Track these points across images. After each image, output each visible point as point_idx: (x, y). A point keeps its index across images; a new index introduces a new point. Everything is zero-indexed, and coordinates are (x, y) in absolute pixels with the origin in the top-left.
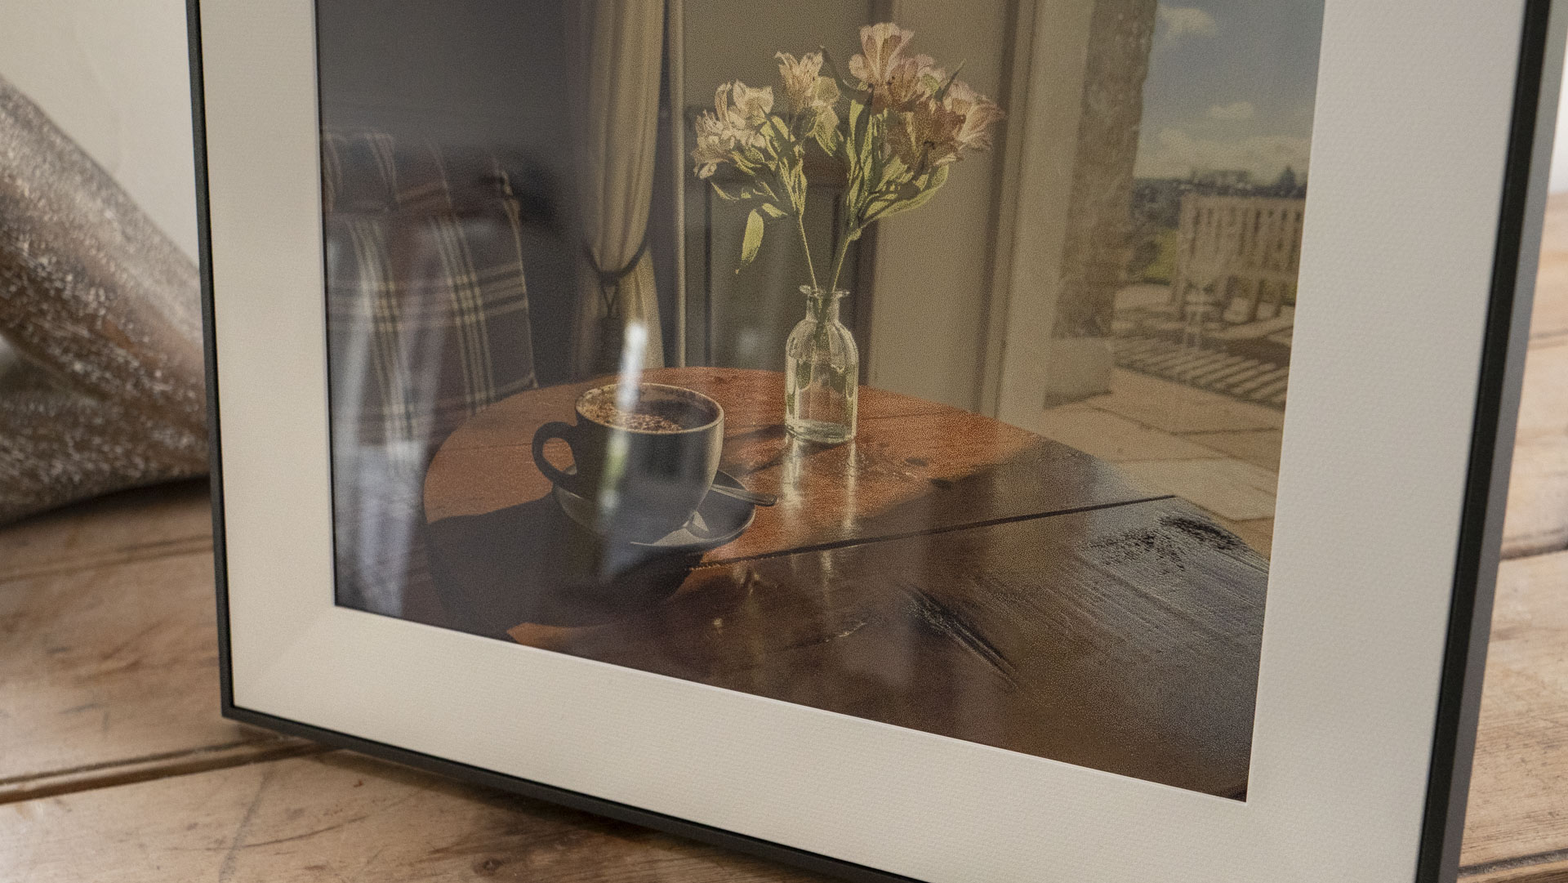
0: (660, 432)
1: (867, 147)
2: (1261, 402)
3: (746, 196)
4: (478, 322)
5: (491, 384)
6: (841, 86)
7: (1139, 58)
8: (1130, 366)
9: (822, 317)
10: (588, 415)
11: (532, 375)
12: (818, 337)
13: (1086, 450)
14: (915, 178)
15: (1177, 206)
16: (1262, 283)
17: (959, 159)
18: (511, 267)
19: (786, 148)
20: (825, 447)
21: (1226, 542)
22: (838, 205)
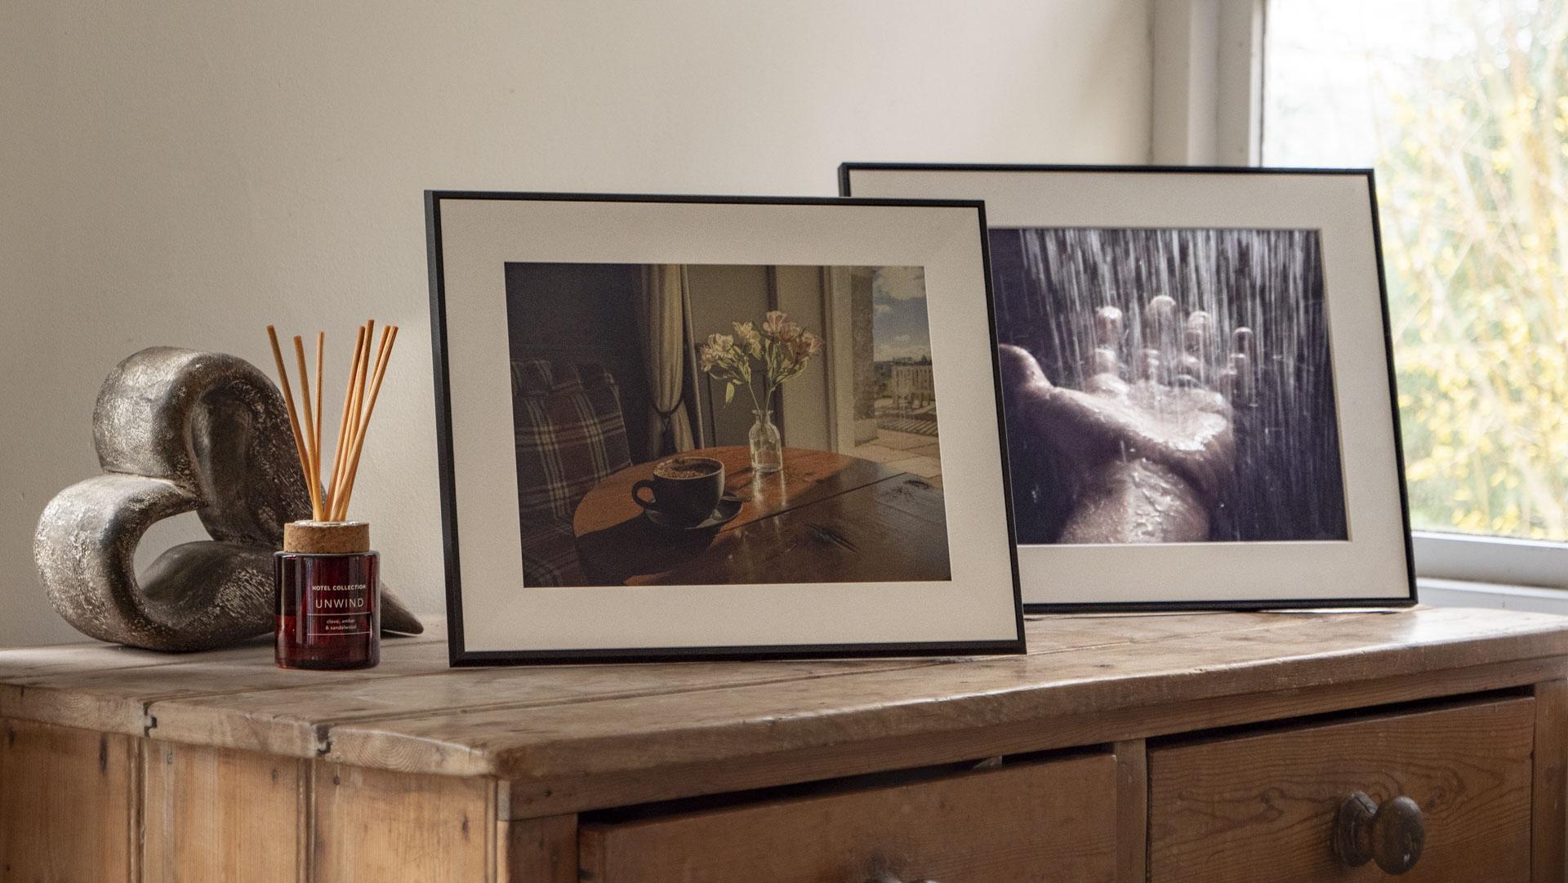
0: (695, 478)
1: (774, 356)
2: (929, 435)
3: (726, 377)
4: (600, 440)
5: (608, 467)
6: (761, 334)
7: (870, 322)
8: (884, 428)
9: (763, 422)
10: (659, 475)
11: (630, 460)
12: (762, 430)
13: (872, 460)
14: (794, 366)
15: (890, 371)
16: (922, 395)
17: (810, 359)
18: (617, 414)
19: (740, 358)
20: (771, 473)
21: (927, 486)
22: (765, 378)
